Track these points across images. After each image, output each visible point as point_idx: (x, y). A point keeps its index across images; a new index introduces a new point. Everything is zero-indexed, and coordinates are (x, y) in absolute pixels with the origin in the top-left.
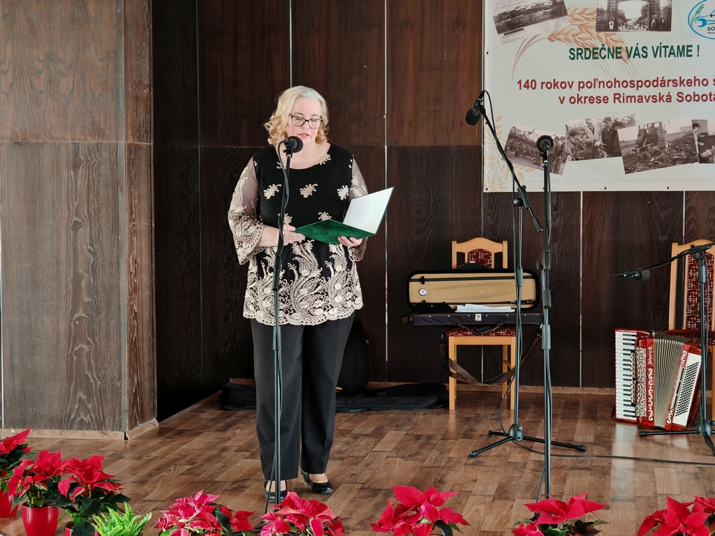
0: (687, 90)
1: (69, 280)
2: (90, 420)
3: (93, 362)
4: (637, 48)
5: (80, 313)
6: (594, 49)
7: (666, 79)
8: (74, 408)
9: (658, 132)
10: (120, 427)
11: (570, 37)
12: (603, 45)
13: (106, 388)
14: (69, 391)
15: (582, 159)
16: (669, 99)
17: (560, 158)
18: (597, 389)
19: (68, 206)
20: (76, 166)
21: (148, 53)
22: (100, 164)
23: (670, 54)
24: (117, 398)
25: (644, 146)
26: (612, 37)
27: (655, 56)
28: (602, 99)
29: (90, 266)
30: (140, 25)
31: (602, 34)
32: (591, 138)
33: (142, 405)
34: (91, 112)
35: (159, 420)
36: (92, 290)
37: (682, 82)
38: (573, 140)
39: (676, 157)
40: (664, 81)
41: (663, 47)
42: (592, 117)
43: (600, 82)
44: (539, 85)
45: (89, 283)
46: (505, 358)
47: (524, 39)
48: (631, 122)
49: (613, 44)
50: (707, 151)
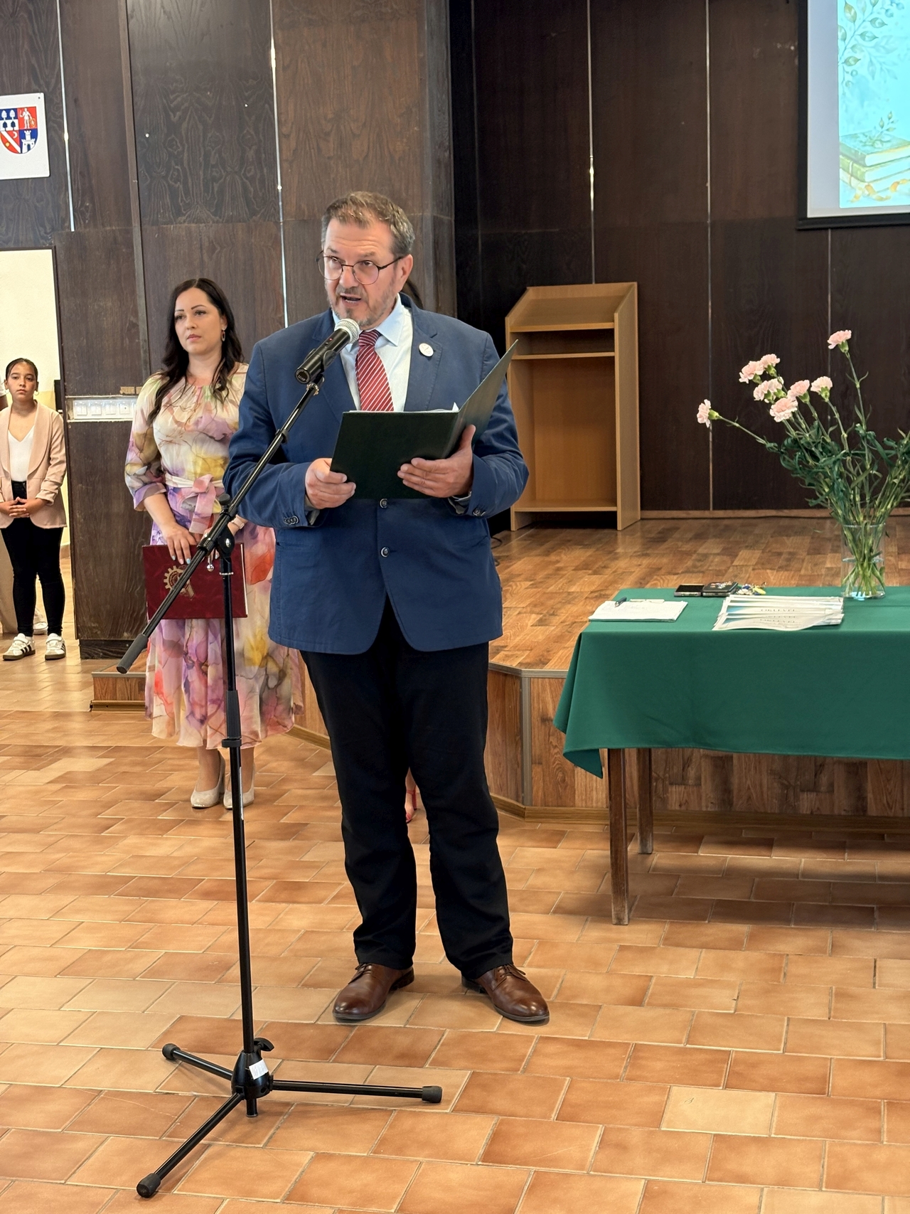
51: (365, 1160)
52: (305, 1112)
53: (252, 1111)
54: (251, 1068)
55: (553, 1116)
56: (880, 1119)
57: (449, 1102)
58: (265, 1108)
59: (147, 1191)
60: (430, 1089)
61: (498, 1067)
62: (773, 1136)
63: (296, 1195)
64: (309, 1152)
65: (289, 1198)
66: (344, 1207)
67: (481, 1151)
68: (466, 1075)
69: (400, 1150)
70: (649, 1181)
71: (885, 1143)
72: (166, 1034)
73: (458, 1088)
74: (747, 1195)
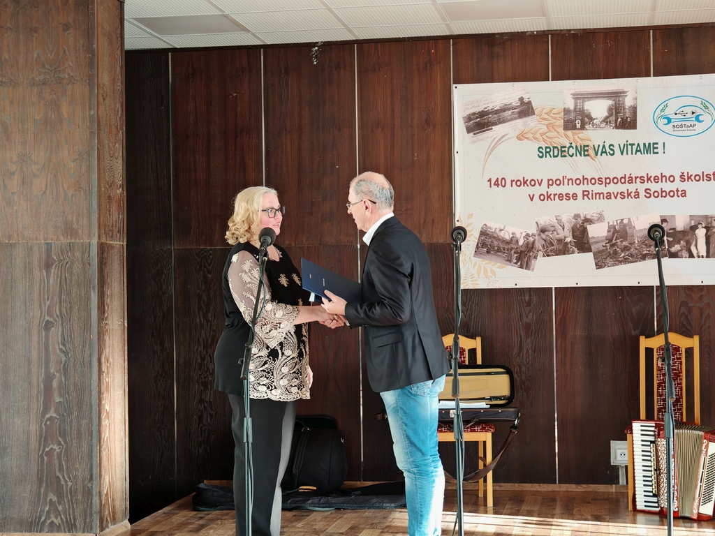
0: (654, 187)
1: (41, 380)
2: (60, 522)
3: (64, 463)
4: (604, 146)
5: (52, 413)
6: (562, 147)
7: (633, 176)
8: (44, 511)
9: (627, 228)
10: (91, 529)
11: (538, 136)
12: (571, 144)
13: (77, 489)
14: (40, 492)
15: (553, 255)
16: (637, 195)
17: (531, 254)
18: (574, 486)
19: (40, 305)
20: (48, 266)
21: (121, 154)
22: (72, 263)
23: (637, 151)
24: (88, 499)
25: (614, 241)
26: (579, 135)
27: (622, 153)
28: (571, 196)
29: (62, 365)
30: (113, 127)
31: (569, 133)
32: (561, 235)
33: (114, 507)
34: (64, 212)
35: (132, 521)
36: (63, 390)
37: (649, 179)
38: (544, 237)
39: (646, 252)
40: (632, 178)
41: (630, 144)
42: (562, 214)
43: (568, 180)
44: (508, 183)
45: (60, 383)
46: (481, 454)
47: (493, 138)
48: (601, 218)
49: (580, 142)
50: (676, 246)
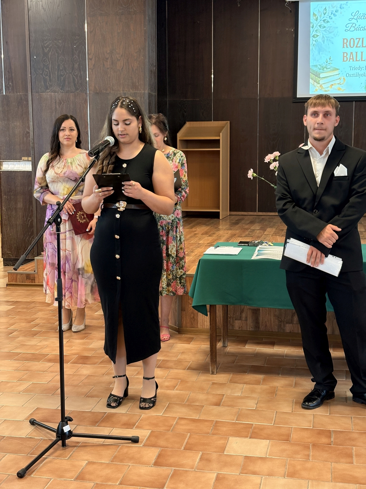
34: (132, 78)
51: (108, 464)
52: (85, 446)
53: (64, 445)
54: (64, 428)
55: (182, 448)
56: (309, 451)
57: (142, 442)
58: (69, 444)
59: (21, 475)
60: (135, 437)
61: (162, 429)
62: (267, 457)
63: (80, 477)
64: (86, 461)
65: (77, 479)
66: (99, 483)
67: (153, 461)
68: (149, 432)
69: (122, 461)
70: (218, 473)
71: (311, 460)
72: (31, 414)
73: (146, 437)
74: (256, 479)
